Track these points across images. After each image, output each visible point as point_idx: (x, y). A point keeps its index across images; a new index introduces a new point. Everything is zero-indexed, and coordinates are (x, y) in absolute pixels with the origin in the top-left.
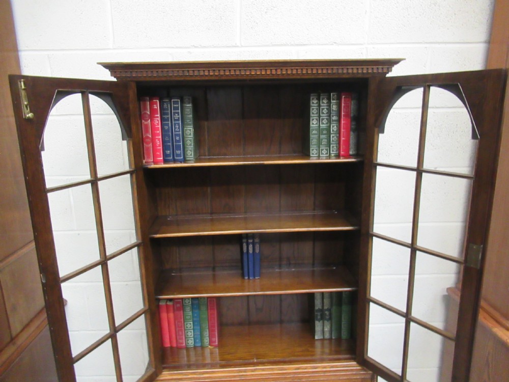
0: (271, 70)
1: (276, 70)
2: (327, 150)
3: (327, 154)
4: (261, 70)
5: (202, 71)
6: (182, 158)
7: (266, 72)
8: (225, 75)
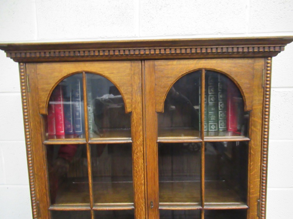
0: (160, 50)
1: (165, 49)
2: (215, 125)
3: (215, 129)
4: (150, 50)
5: (93, 52)
6: (81, 131)
7: (155, 52)
8: (114, 55)
